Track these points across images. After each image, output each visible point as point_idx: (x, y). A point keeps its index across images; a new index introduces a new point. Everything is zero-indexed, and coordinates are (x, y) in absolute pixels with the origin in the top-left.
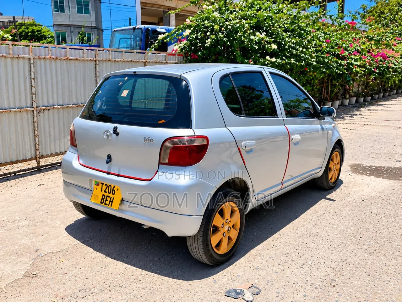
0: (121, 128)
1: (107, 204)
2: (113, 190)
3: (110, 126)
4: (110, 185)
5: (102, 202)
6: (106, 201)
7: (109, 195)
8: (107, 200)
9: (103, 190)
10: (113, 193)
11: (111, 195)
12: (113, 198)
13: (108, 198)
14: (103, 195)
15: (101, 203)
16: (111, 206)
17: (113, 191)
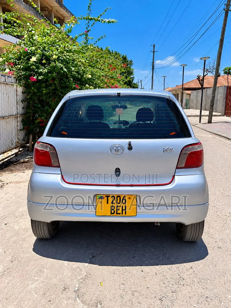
0: (134, 142)
1: (119, 214)
3: (125, 142)
5: (113, 212)
6: (118, 211)
16: (125, 214)
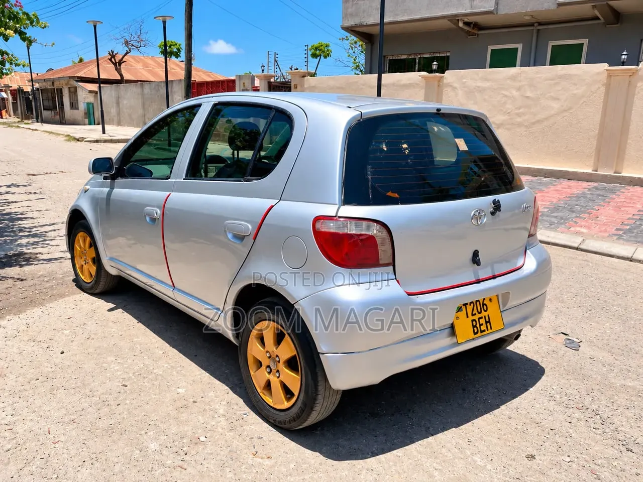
1: (484, 331)
2: (484, 304)
4: (477, 301)
5: (476, 331)
6: (482, 327)
7: (480, 316)
8: (481, 325)
9: (470, 314)
10: (485, 309)
11: (484, 314)
12: (488, 315)
13: (480, 320)
14: (473, 321)
15: (475, 334)
16: (491, 329)
17: (485, 307)
